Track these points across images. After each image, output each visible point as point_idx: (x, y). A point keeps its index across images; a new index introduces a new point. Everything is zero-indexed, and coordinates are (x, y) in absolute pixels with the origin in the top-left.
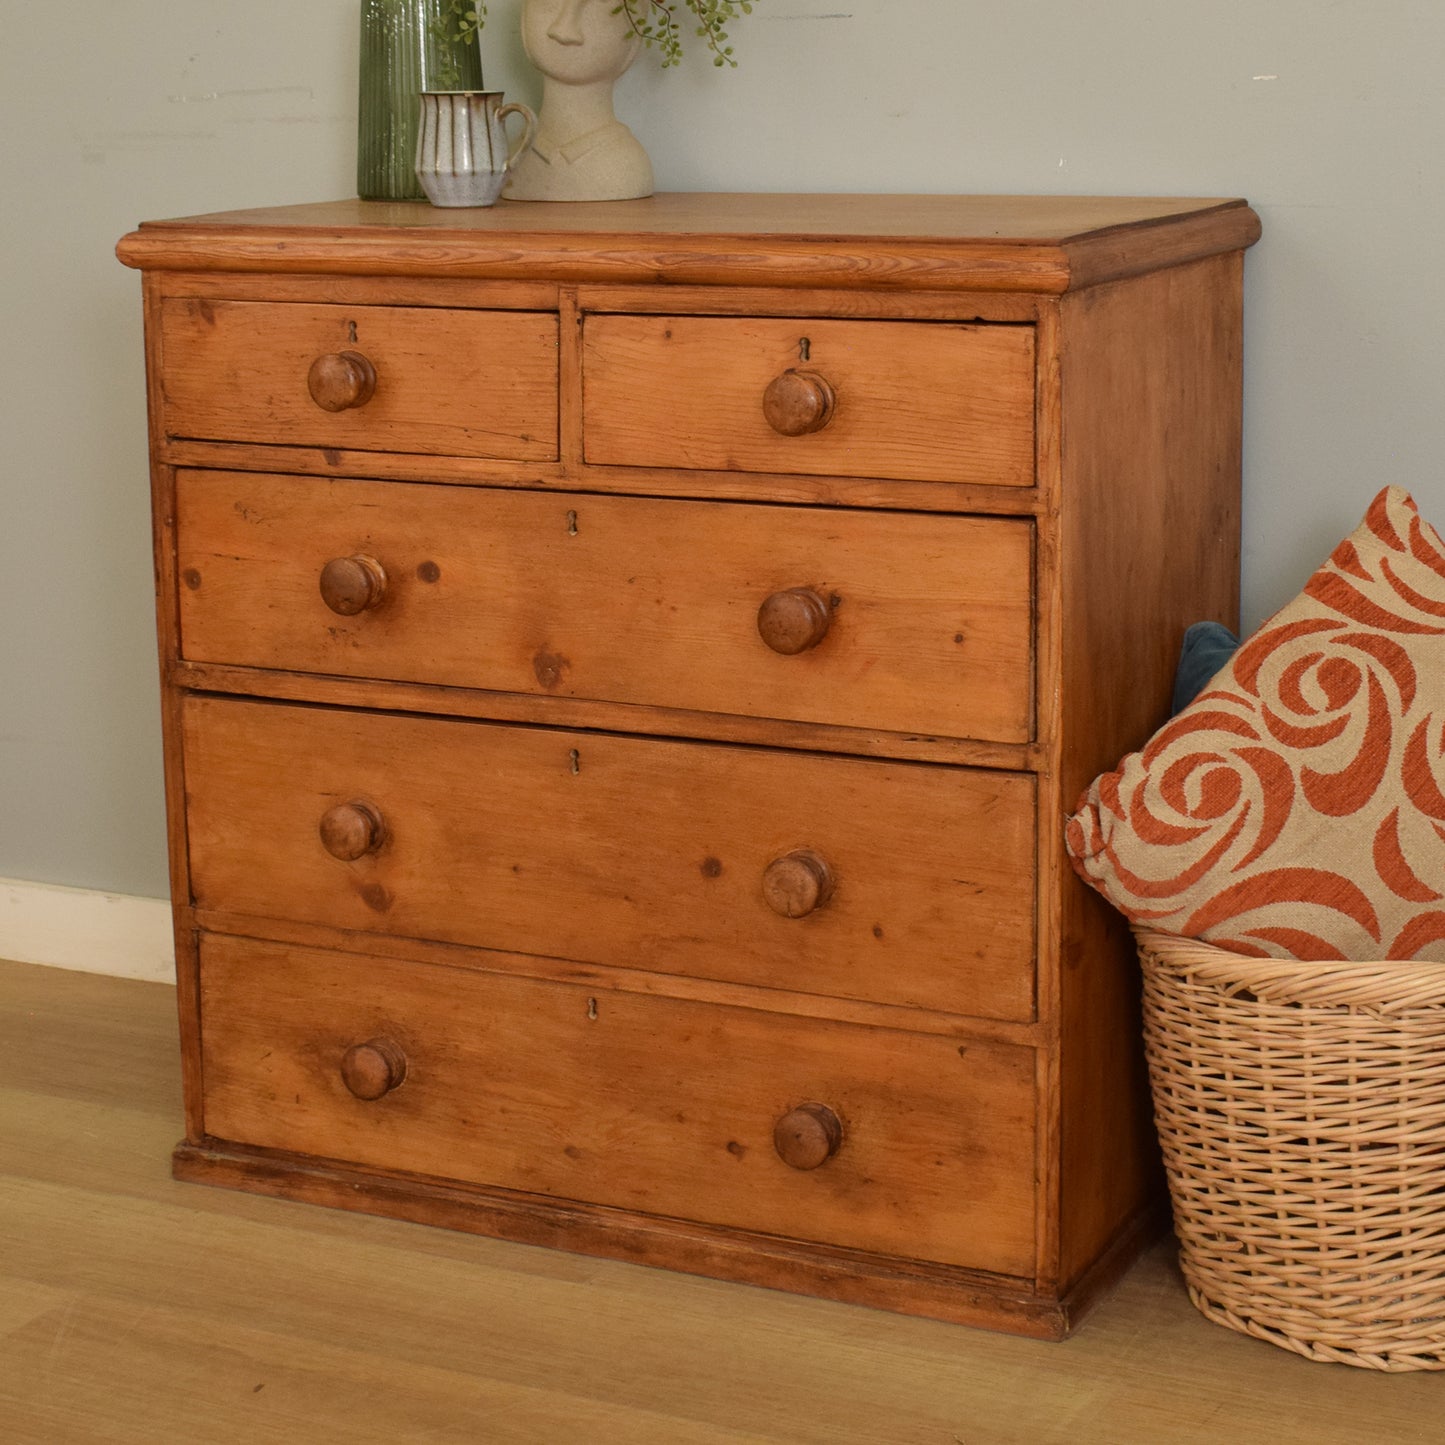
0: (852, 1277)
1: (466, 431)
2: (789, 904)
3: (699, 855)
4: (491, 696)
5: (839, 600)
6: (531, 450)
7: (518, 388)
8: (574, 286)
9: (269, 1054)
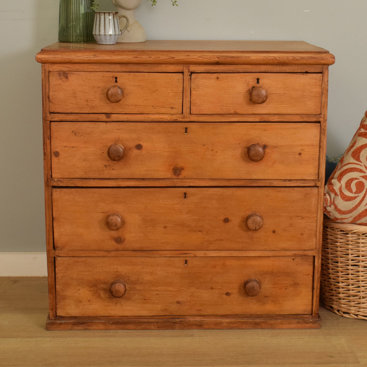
0: (264, 322)
1: (153, 107)
2: (256, 227)
3: (222, 218)
4: (159, 180)
5: (266, 146)
6: (174, 111)
7: (170, 94)
8: (189, 65)
9: (80, 289)
